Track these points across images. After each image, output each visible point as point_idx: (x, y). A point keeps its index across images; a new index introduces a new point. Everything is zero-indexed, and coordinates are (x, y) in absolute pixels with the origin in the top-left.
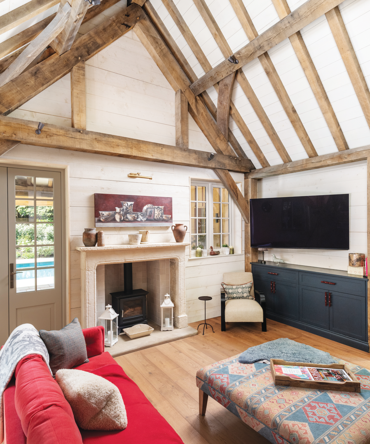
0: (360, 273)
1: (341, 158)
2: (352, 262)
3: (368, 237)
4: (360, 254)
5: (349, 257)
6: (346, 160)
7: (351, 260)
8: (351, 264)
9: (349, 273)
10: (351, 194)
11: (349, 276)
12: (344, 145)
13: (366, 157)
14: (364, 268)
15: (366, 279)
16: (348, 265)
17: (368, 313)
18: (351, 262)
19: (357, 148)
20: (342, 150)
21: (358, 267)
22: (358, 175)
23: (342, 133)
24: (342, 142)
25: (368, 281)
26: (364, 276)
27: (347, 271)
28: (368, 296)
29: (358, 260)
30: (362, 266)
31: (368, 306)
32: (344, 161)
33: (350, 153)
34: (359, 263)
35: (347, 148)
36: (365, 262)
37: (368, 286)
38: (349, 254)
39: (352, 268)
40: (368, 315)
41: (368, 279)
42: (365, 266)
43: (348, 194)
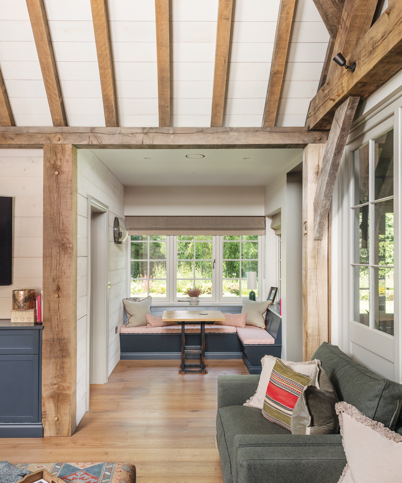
0: (29, 319)
1: (5, 138)
2: (19, 302)
3: (44, 263)
4: (30, 291)
5: (14, 296)
6: (12, 142)
7: (17, 300)
8: (17, 307)
9: (12, 321)
10: (14, 198)
11: (13, 325)
12: (9, 118)
13: (42, 143)
14: (35, 311)
15: (38, 327)
16: (12, 308)
17: (43, 377)
18: (17, 303)
19: (30, 127)
20: (5, 125)
21: (28, 309)
22: (25, 170)
23: (7, 98)
24: (7, 112)
25: (43, 329)
26: (36, 323)
27: (10, 319)
28: (43, 351)
29: (26, 300)
30: (32, 308)
31: (42, 367)
32: (9, 143)
33: (18, 133)
34: (27, 304)
35: (13, 124)
36: (37, 301)
37: (43, 336)
38: (14, 291)
39: (17, 312)
40: (42, 380)
41: (43, 326)
42: (35, 308)
43: (12, 198)
